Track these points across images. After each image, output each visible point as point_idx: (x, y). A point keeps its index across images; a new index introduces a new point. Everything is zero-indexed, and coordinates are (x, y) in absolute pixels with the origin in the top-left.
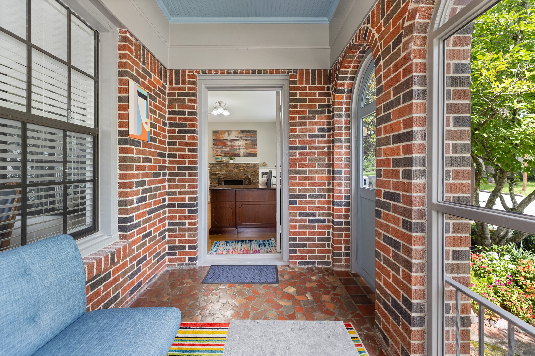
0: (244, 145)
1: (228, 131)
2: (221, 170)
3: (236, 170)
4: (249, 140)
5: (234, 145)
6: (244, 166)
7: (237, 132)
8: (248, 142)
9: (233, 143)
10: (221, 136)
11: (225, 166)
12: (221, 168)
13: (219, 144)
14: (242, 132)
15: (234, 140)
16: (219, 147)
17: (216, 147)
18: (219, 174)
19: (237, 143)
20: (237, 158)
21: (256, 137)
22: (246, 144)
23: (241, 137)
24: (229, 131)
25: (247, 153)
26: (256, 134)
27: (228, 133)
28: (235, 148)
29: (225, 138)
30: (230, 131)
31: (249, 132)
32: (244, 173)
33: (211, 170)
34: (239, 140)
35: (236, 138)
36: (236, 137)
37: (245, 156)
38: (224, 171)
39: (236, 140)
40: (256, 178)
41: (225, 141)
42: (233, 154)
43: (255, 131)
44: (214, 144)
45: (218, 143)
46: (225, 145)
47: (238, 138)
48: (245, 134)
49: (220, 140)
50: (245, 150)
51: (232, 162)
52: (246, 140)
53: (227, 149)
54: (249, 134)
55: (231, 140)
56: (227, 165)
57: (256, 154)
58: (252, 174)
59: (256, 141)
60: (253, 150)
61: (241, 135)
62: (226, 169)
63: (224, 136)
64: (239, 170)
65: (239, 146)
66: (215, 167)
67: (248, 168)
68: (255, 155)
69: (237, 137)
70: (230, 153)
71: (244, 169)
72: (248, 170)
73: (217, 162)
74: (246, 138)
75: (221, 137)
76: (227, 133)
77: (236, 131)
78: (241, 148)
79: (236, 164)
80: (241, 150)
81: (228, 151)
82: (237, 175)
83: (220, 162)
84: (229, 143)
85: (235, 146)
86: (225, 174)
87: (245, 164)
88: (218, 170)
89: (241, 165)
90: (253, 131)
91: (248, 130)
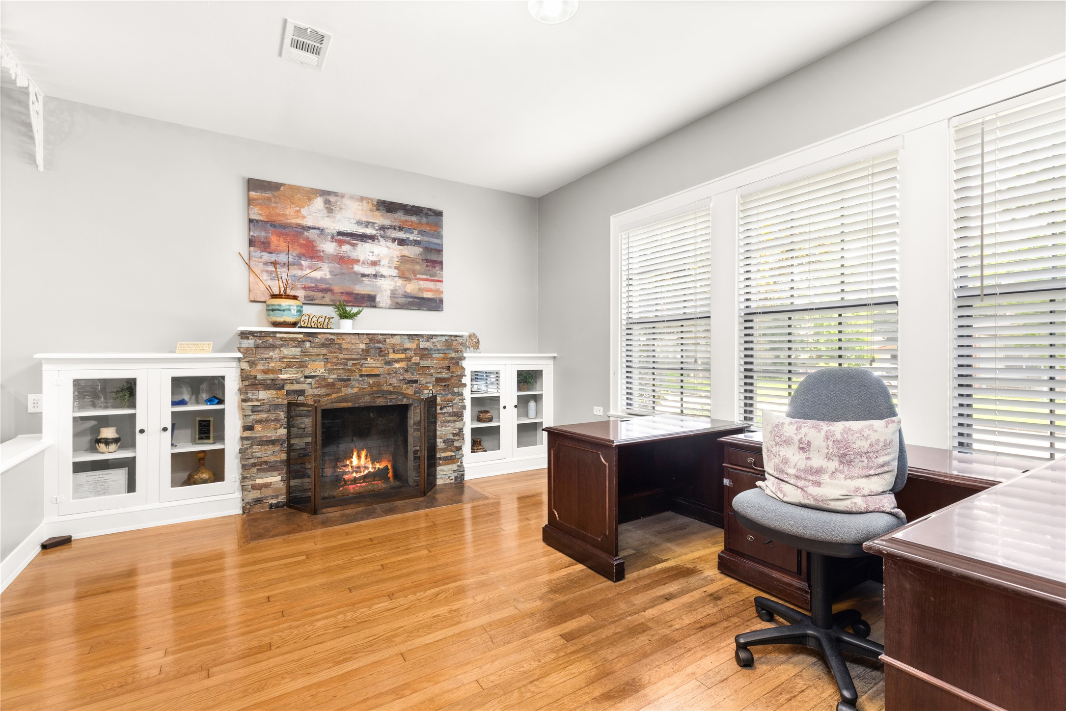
0: (395, 262)
1: (324, 193)
2: (302, 365)
3: (373, 364)
4: (416, 243)
5: (354, 255)
6: (408, 345)
7: (366, 206)
8: (412, 251)
9: (346, 248)
10: (290, 211)
11: (323, 345)
12: (305, 353)
13: (283, 245)
14: (389, 207)
15: (351, 235)
16: (282, 258)
17: (266, 256)
18: (292, 381)
19: (364, 251)
20: (367, 313)
21: (440, 237)
22: (404, 259)
23: (383, 228)
24: (329, 193)
25: (406, 296)
26: (438, 225)
27: (327, 202)
28: (358, 268)
29: (310, 223)
30: (336, 194)
31: (416, 211)
32: (408, 376)
33: (252, 364)
34: (372, 238)
35: (361, 230)
36: (359, 223)
37: (398, 306)
38: (318, 368)
39: (364, 238)
40: (454, 394)
41: (312, 235)
42: (349, 294)
43: (439, 214)
44: (252, 243)
45: (274, 239)
46: (311, 252)
47: (369, 231)
48: (400, 216)
49: (285, 226)
50: (400, 282)
51: (346, 326)
52: (402, 242)
53: (323, 272)
54: (414, 219)
55: (340, 234)
56: (332, 343)
57: (441, 301)
58: (438, 380)
59: (439, 251)
60: (430, 285)
61: (382, 219)
62: (327, 361)
63: (304, 211)
64: (389, 363)
65: (374, 263)
66: (273, 347)
67: (425, 354)
68: (434, 304)
69: (367, 224)
70: (336, 289)
71: (409, 359)
72: (424, 363)
73: (276, 324)
74: (402, 235)
75: (290, 215)
76: (319, 202)
77: (362, 199)
78: (384, 271)
79: (372, 338)
80: (380, 282)
81: (322, 280)
82: (379, 384)
83: (294, 325)
84: (329, 247)
85: (357, 261)
86: (322, 382)
87: (411, 337)
88: (289, 365)
89: (396, 340)
90: (430, 210)
91: (412, 204)
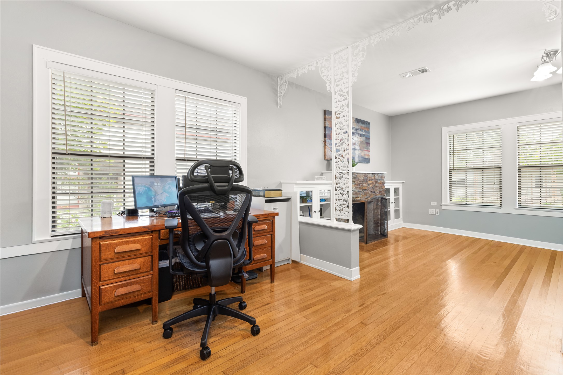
3: (365, 185)
4: (364, 136)
6: (372, 178)
7: (353, 121)
8: (363, 139)
14: (358, 121)
17: (330, 141)
21: (369, 133)
22: (361, 142)
23: (357, 130)
25: (362, 157)
26: (369, 128)
31: (364, 122)
32: (373, 190)
34: (354, 133)
37: (360, 161)
43: (369, 124)
44: (326, 136)
48: (360, 125)
50: (360, 152)
52: (361, 135)
54: (363, 126)
58: (380, 192)
59: (369, 139)
60: (367, 153)
61: (357, 126)
64: (368, 185)
65: (354, 144)
67: (376, 181)
68: (368, 161)
69: (353, 128)
71: (373, 183)
72: (376, 185)
74: (361, 132)
77: (352, 118)
78: (357, 147)
80: (356, 152)
82: (366, 193)
87: (373, 174)
89: (370, 175)
90: (367, 122)
91: (363, 120)
